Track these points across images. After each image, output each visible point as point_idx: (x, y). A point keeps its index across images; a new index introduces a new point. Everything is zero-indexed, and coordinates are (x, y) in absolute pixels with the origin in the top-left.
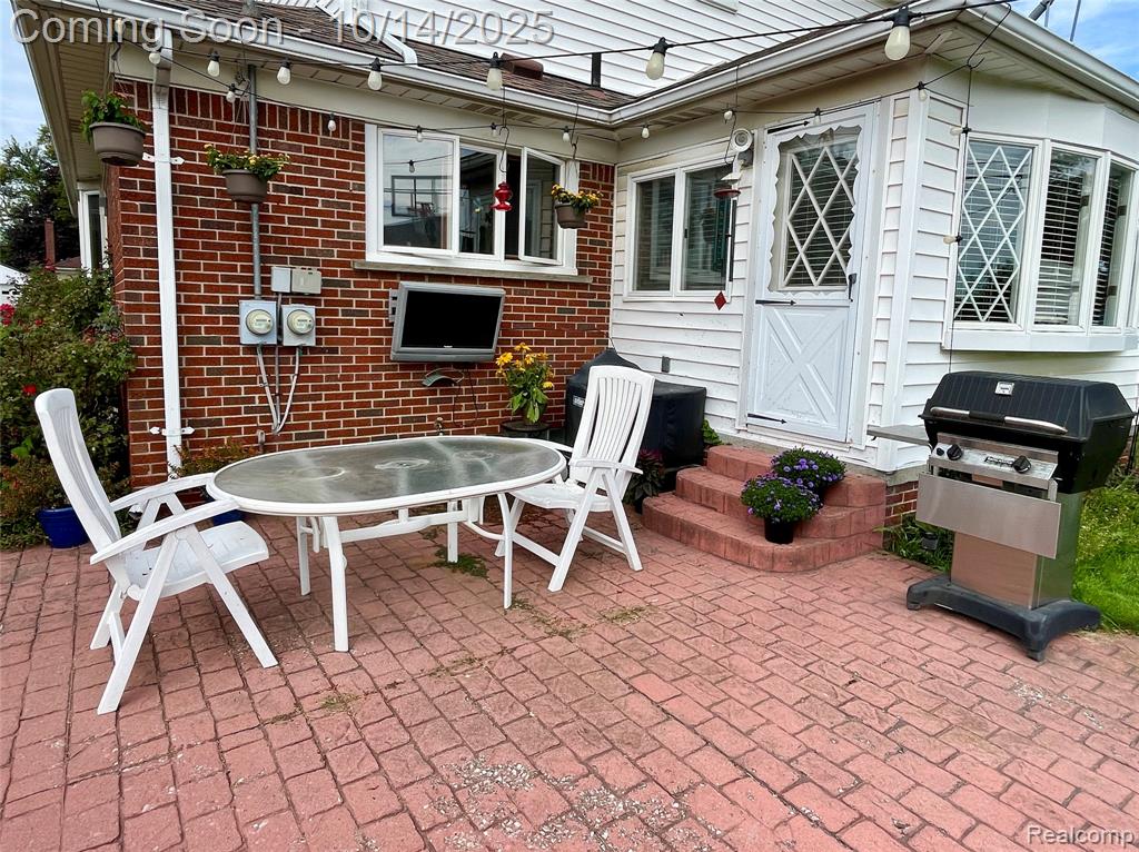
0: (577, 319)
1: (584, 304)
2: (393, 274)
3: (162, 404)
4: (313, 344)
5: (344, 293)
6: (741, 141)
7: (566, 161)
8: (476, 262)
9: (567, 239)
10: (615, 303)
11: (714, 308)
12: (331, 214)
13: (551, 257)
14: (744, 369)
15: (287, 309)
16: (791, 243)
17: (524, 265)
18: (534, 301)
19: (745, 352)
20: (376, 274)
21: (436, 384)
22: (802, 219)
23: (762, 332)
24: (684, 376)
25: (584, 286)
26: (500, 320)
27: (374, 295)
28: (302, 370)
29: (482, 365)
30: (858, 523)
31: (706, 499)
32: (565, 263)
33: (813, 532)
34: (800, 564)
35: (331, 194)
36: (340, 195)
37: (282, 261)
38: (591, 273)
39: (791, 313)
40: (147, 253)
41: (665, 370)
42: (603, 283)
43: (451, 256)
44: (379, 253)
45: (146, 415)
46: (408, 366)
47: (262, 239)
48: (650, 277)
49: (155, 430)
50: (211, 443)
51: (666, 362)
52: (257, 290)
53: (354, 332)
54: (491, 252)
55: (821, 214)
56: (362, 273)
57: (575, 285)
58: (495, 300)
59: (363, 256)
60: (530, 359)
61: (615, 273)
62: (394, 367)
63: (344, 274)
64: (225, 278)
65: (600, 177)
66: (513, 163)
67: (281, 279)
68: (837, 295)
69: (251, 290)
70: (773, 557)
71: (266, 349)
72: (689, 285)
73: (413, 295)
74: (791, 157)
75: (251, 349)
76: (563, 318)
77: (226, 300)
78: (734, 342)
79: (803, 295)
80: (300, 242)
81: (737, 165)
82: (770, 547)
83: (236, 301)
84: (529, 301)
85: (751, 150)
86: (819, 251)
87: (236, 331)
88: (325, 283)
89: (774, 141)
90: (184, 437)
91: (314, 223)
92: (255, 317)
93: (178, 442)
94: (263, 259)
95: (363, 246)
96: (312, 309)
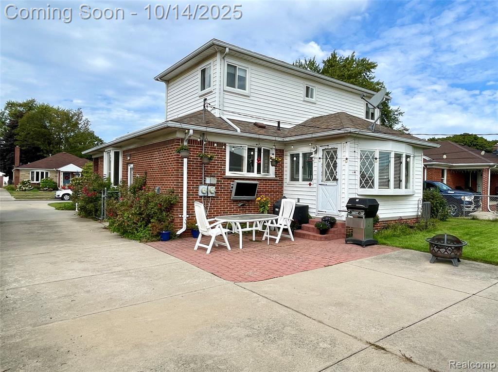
0: (275, 189)
1: (277, 185)
2: (231, 179)
3: (182, 210)
4: (214, 196)
5: (221, 183)
6: (314, 148)
7: (272, 149)
8: (251, 175)
9: (272, 169)
10: (285, 184)
11: (309, 186)
12: (218, 165)
13: (268, 173)
14: (317, 200)
15: (209, 187)
16: (326, 171)
17: (262, 175)
18: (264, 184)
19: (317, 196)
20: (227, 178)
21: (241, 206)
22: (328, 166)
23: (320, 191)
24: (303, 203)
25: (277, 180)
26: (257, 189)
27: (227, 183)
28: (211, 202)
29: (252, 201)
30: (340, 231)
31: (308, 229)
32: (272, 174)
33: (330, 233)
34: (326, 239)
35: (218, 160)
36: (220, 160)
37: (208, 176)
38: (279, 177)
39: (326, 187)
40: (181, 175)
41: (298, 202)
42: (282, 180)
43: (245, 173)
44: (228, 174)
45: (179, 212)
46: (235, 201)
47: (205, 171)
48: (294, 178)
49: (180, 216)
50: (191, 219)
51: (299, 199)
52: (203, 183)
53: (222, 193)
54: (254, 172)
55: (332, 165)
56: (224, 178)
57: (274, 180)
58: (256, 184)
59: (225, 174)
60: (265, 199)
61: (285, 177)
62: (231, 201)
63: (221, 179)
64: (196, 181)
65: (280, 153)
66: (259, 150)
67: (208, 181)
68: (335, 183)
69: (202, 183)
70: (321, 238)
71: (205, 197)
72: (304, 180)
73: (238, 184)
74: (325, 152)
75: (201, 197)
76: (271, 189)
77: (196, 185)
78: (315, 194)
79: (328, 183)
80: (212, 172)
81: (313, 153)
82: (320, 235)
83: (198, 185)
84: (263, 184)
85: (316, 150)
86: (332, 173)
87: (198, 193)
88: (217, 181)
89: (321, 149)
90: (187, 217)
91: (215, 167)
92: (202, 189)
93: (186, 218)
94: (205, 176)
95: (225, 172)
96: (214, 187)
